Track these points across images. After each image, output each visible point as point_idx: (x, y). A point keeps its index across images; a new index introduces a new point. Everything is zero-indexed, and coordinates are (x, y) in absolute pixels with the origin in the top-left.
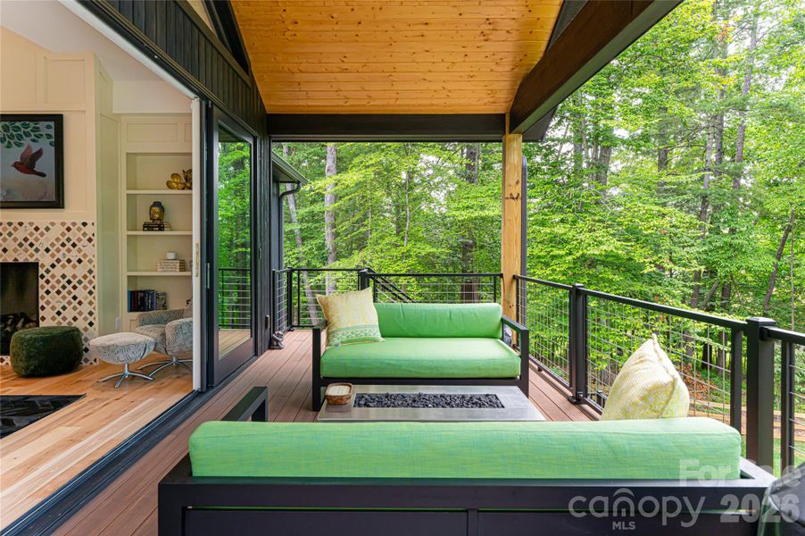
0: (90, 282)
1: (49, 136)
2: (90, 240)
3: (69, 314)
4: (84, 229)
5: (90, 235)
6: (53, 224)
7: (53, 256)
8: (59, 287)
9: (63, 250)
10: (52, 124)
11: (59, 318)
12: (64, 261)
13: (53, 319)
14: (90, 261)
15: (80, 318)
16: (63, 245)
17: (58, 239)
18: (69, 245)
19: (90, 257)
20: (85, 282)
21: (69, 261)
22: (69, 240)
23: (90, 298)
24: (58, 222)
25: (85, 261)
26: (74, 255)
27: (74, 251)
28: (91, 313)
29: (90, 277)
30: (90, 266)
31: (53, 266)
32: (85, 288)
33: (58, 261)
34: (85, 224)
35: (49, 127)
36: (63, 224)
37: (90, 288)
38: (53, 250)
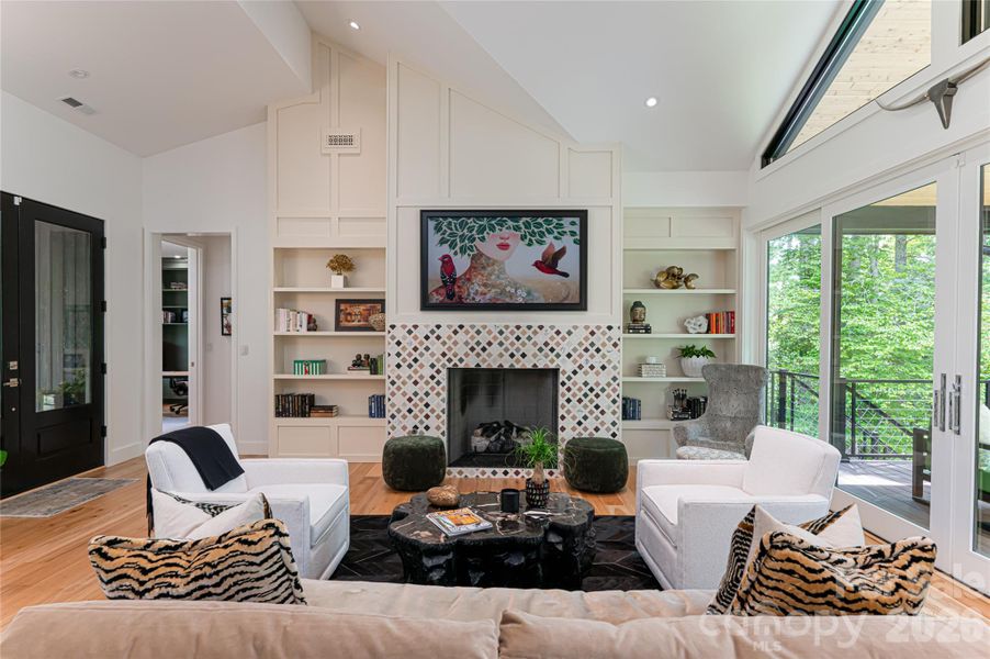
0: (614, 390)
1: (573, 233)
2: (615, 345)
3: (590, 424)
4: (609, 333)
5: (615, 340)
6: (575, 327)
7: (575, 361)
8: (580, 395)
9: (586, 355)
10: (577, 220)
11: (580, 429)
12: (586, 367)
13: (574, 429)
14: (615, 368)
15: (602, 429)
16: (586, 350)
17: (580, 344)
18: (592, 350)
19: (615, 363)
20: (609, 390)
21: (592, 367)
22: (592, 344)
23: (614, 407)
24: (581, 325)
25: (609, 367)
26: (598, 361)
27: (598, 356)
28: (614, 424)
29: (614, 384)
30: (614, 373)
31: (575, 373)
32: (608, 396)
33: (581, 367)
34: (610, 328)
35: (573, 223)
36: (587, 327)
37: (614, 396)
38: (575, 356)
